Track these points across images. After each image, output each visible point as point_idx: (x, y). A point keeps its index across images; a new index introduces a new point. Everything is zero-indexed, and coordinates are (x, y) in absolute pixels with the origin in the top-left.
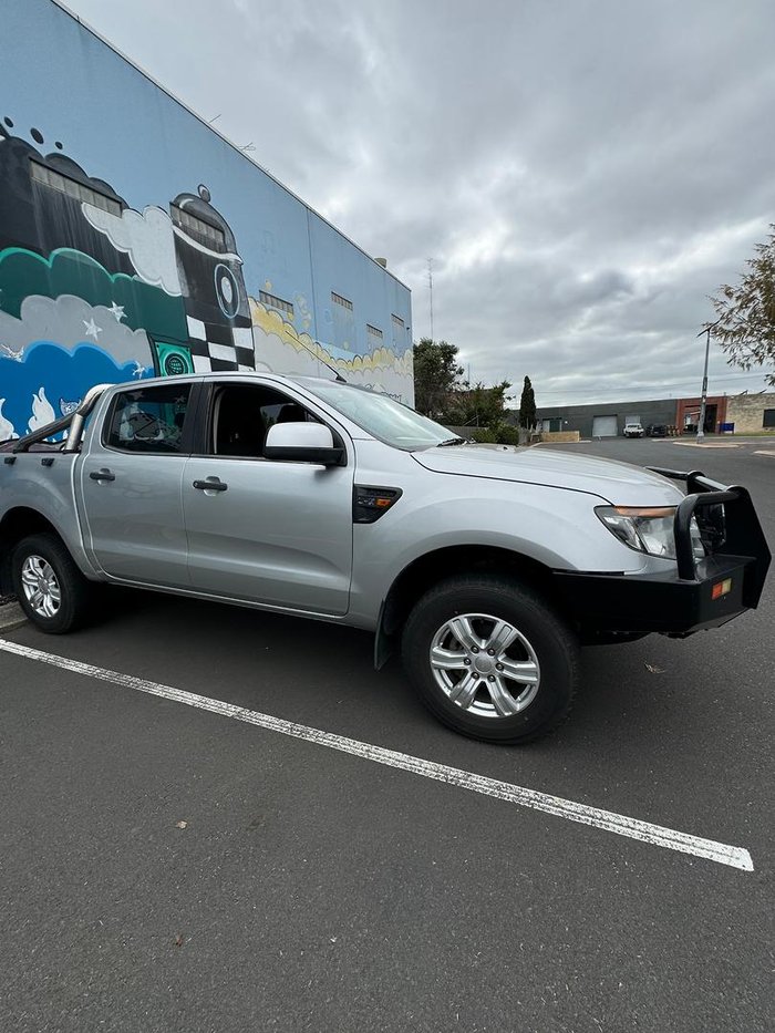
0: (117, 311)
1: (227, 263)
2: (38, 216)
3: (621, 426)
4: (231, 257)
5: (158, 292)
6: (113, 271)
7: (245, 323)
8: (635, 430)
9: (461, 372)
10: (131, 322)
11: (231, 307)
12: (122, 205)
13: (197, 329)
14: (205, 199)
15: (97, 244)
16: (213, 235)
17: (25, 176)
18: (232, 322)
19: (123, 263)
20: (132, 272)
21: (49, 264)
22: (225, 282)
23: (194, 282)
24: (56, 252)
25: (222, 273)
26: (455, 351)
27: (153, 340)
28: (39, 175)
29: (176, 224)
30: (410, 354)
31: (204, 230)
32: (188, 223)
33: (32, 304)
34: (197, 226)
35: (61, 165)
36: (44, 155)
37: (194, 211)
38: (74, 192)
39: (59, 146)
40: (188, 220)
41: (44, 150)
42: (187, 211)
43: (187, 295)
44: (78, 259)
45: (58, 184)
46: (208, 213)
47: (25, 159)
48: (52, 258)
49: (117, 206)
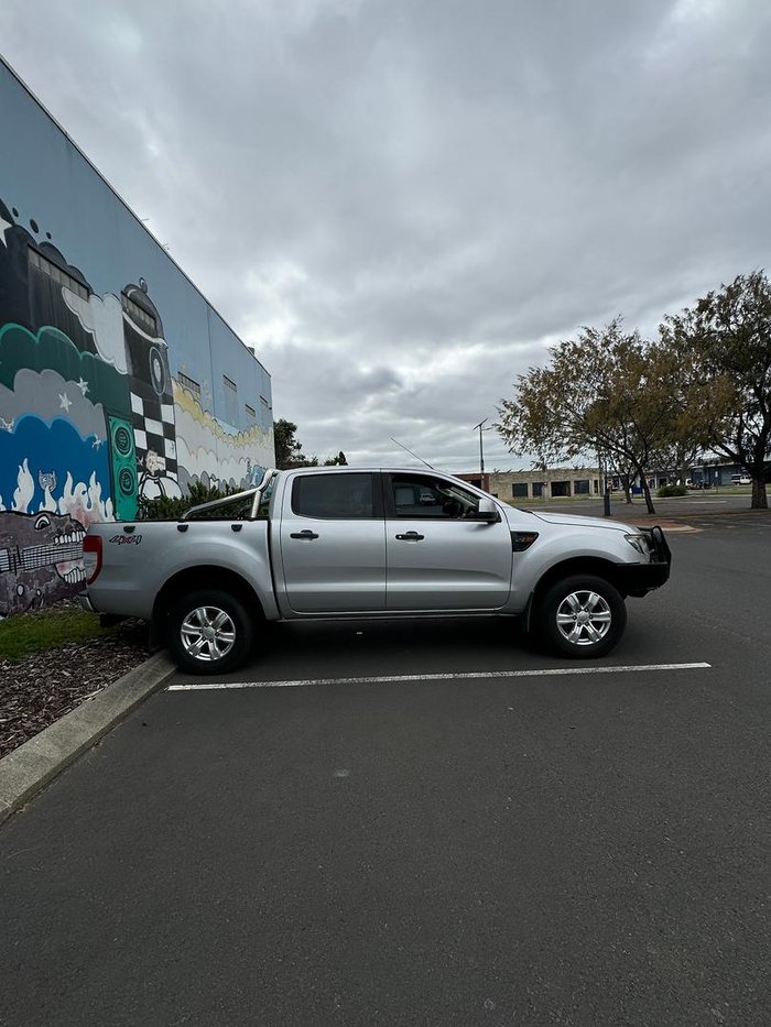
0: (83, 385)
1: (157, 346)
2: (31, 296)
3: (417, 495)
4: (159, 341)
5: (111, 368)
6: (81, 350)
7: (169, 400)
8: (428, 499)
9: (299, 447)
10: (93, 396)
11: (159, 385)
12: (89, 291)
13: (137, 405)
14: (143, 290)
15: (70, 323)
16: (148, 321)
17: (24, 259)
18: (161, 399)
19: (87, 342)
20: (94, 352)
21: (37, 340)
22: (157, 363)
23: (136, 362)
24: (43, 329)
25: (155, 356)
26: (294, 429)
27: (107, 415)
28: (34, 259)
29: (124, 310)
30: (271, 430)
31: (143, 316)
32: (132, 309)
33: (23, 376)
34: (137, 311)
35: (49, 252)
36: (38, 243)
37: (136, 301)
38: (57, 276)
39: (49, 236)
40: (131, 307)
41: (39, 238)
42: (133, 300)
43: (131, 374)
44: (57, 336)
45: (46, 268)
46: (145, 301)
47: (25, 245)
48: (39, 334)
49: (85, 291)
